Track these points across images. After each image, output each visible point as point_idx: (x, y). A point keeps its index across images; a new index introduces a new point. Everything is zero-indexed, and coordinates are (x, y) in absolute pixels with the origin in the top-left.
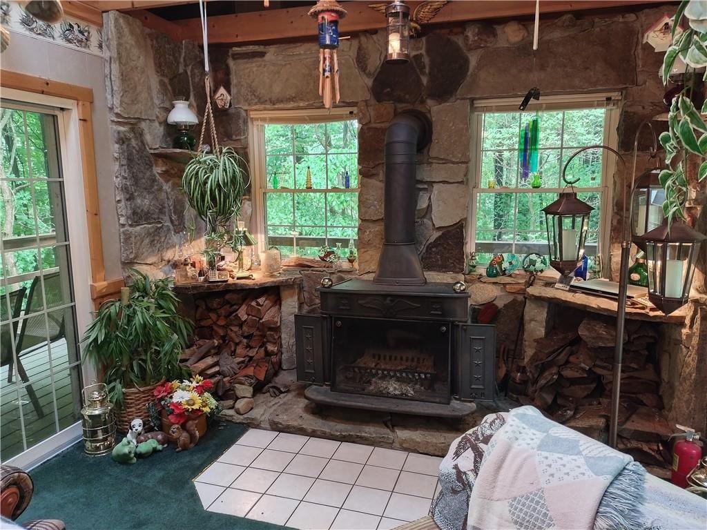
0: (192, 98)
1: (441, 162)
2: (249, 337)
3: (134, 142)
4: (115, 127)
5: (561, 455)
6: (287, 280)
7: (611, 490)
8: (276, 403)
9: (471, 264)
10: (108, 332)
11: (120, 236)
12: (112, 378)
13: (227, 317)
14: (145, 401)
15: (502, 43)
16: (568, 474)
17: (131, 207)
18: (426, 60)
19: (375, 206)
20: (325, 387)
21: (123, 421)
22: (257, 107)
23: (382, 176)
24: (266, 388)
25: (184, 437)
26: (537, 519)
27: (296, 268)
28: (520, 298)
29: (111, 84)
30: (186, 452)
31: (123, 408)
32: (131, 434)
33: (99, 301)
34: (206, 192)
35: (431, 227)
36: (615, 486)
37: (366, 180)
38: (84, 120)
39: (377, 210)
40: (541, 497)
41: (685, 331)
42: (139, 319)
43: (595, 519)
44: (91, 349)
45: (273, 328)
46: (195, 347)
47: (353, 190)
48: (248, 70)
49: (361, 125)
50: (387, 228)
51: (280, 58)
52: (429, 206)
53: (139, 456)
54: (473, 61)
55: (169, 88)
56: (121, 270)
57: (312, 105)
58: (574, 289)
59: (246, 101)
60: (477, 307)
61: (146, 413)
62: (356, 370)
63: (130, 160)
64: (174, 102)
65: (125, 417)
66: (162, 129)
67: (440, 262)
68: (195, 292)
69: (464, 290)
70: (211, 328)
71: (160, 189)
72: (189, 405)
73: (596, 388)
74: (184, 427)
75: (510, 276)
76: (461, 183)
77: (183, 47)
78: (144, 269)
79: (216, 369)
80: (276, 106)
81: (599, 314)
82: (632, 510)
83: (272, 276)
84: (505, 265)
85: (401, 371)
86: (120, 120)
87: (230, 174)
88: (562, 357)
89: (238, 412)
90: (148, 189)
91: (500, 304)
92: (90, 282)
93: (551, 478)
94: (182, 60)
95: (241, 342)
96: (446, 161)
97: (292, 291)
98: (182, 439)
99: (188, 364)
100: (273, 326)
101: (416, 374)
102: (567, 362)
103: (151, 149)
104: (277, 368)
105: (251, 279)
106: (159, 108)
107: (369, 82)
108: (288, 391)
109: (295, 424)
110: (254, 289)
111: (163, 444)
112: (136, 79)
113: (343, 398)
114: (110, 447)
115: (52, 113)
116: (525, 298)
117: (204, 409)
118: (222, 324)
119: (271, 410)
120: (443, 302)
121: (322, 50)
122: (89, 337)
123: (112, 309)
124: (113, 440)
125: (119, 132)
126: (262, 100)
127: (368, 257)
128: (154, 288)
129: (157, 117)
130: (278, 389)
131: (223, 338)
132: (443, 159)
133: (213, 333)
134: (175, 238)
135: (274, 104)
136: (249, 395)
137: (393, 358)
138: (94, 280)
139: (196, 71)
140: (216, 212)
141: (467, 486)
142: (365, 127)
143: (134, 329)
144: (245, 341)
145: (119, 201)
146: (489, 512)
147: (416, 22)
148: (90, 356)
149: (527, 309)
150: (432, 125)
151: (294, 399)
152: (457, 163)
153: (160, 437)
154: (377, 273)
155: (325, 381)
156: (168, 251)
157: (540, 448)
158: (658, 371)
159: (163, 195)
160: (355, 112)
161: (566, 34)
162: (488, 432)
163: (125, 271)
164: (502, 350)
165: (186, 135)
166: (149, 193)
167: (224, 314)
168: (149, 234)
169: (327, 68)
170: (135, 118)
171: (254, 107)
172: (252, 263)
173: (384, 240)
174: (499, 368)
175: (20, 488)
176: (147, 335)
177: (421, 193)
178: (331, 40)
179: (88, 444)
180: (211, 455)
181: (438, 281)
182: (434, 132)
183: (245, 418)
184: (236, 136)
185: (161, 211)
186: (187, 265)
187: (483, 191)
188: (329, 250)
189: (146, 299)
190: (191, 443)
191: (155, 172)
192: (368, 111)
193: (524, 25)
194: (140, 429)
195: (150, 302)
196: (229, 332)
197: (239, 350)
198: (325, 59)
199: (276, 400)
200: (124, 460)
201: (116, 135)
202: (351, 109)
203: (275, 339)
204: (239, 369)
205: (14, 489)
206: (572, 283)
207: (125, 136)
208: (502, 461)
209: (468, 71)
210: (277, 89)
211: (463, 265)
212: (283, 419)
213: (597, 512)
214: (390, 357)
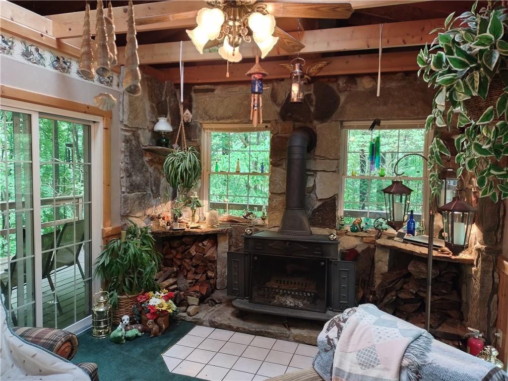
0: (168, 116)
1: (322, 158)
2: (196, 266)
3: (134, 142)
4: (123, 133)
5: (385, 328)
6: (222, 230)
7: (412, 345)
8: (213, 310)
9: (341, 223)
10: (112, 259)
11: (121, 199)
12: (111, 289)
13: (183, 253)
14: (131, 304)
15: (360, 88)
16: (389, 337)
17: (129, 182)
18: (314, 97)
19: (280, 185)
20: (245, 300)
21: (116, 317)
22: (208, 122)
23: (284, 166)
24: (207, 300)
25: (155, 328)
26: (371, 361)
27: (228, 223)
28: (372, 246)
29: (123, 107)
30: (156, 338)
31: (117, 308)
32: (122, 325)
33: (106, 239)
34: (178, 173)
35: (315, 199)
36: (414, 343)
37: (274, 168)
38: (106, 129)
39: (281, 187)
40: (374, 350)
41: (474, 269)
42: (132, 251)
43: (402, 360)
44: (99, 269)
45: (212, 261)
46: (162, 272)
47: (266, 174)
48: (203, 99)
49: (272, 135)
50: (288, 199)
51: (224, 92)
52: (314, 186)
53: (127, 339)
54: (343, 98)
55: (156, 109)
56: (120, 220)
57: (242, 121)
58: (406, 241)
59: (201, 118)
60: (344, 251)
61: (131, 312)
62: (266, 289)
63: (131, 153)
64: (159, 118)
65: (118, 314)
66: (150, 134)
67: (321, 222)
68: (164, 236)
69: (336, 239)
70: (172, 260)
71: (147, 171)
72: (160, 307)
73: (420, 306)
74: (155, 322)
75: (366, 232)
76: (334, 172)
77: (165, 85)
78: (134, 220)
79: (175, 286)
80: (220, 122)
81: (421, 257)
82: (422, 355)
83: (213, 227)
84: (363, 225)
85: (295, 291)
86: (127, 129)
87: (193, 163)
88: (398, 285)
89: (189, 315)
90: (140, 171)
91: (359, 250)
92: (102, 227)
93: (380, 339)
94: (164, 93)
95: (191, 269)
96: (325, 158)
97: (225, 237)
98: (154, 329)
99: (158, 282)
100: (212, 259)
101: (305, 293)
102: (402, 288)
103: (143, 146)
104: (213, 287)
105: (199, 228)
106: (150, 122)
107: (278, 109)
108: (220, 303)
109: (226, 323)
110: (201, 235)
111: (142, 333)
112: (138, 104)
113: (257, 307)
114: (108, 333)
115: (88, 124)
116: (375, 246)
117: (168, 310)
118: (179, 257)
119: (210, 314)
120: (323, 246)
121: (253, 95)
122: (99, 262)
123: (116, 244)
124: (110, 329)
125: (125, 136)
126: (211, 118)
127: (275, 217)
128: (140, 232)
129: (148, 127)
130: (214, 301)
131: (180, 266)
132: (323, 157)
133: (173, 263)
134: (153, 202)
135: (219, 120)
136: (196, 303)
137: (290, 283)
138: (105, 225)
139: (172, 99)
140: (183, 186)
141: (333, 347)
142: (275, 136)
143: (128, 257)
144: (193, 269)
145: (122, 178)
146: (345, 359)
147: (308, 75)
148: (99, 274)
149: (376, 253)
150: (316, 136)
151: (225, 308)
152: (332, 159)
153: (140, 328)
154: (281, 227)
155: (245, 296)
156: (149, 209)
157: (374, 324)
158: (460, 295)
159: (148, 175)
160: (269, 126)
161: (399, 84)
162: (346, 317)
163: (123, 221)
164: (361, 280)
165: (165, 138)
166: (140, 173)
167: (181, 251)
168: (138, 198)
169: (256, 105)
170: (135, 128)
171: (206, 122)
172: (200, 219)
173: (285, 206)
174: (359, 292)
175: (71, 344)
176: (136, 261)
177: (309, 177)
178: (259, 89)
179: (95, 331)
180: (172, 340)
181: (320, 234)
182: (318, 140)
183: (193, 319)
184: (194, 139)
185: (147, 184)
186: (160, 218)
187: (349, 177)
188: (249, 212)
189: (135, 239)
190: (159, 332)
191: (144, 160)
192: (277, 126)
193: (373, 78)
194: (128, 322)
195: (138, 241)
196: (184, 263)
197: (189, 275)
198: (254, 100)
199: (213, 308)
200: (118, 341)
201: (123, 137)
202: (266, 124)
203: (213, 268)
204: (190, 287)
205: (68, 344)
206: (405, 237)
207: (129, 138)
208: (353, 331)
209: (339, 105)
210: (221, 112)
211: (336, 224)
212: (218, 319)
213: (404, 356)
214: (288, 282)
